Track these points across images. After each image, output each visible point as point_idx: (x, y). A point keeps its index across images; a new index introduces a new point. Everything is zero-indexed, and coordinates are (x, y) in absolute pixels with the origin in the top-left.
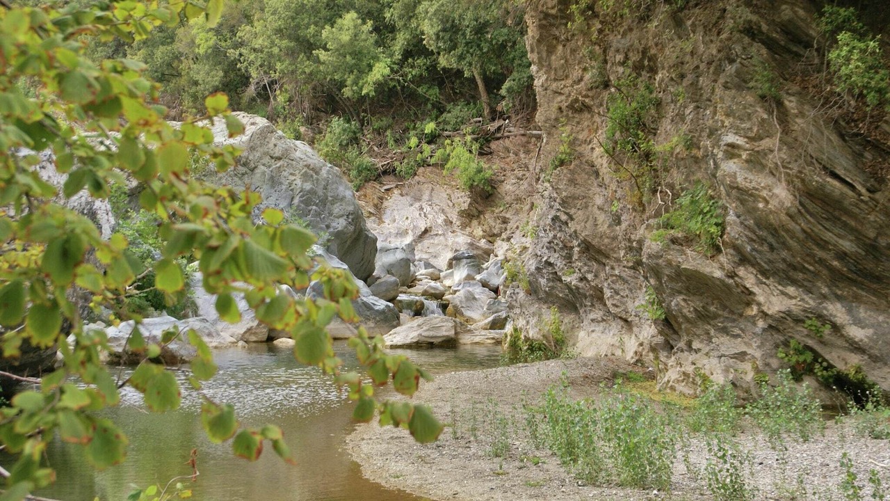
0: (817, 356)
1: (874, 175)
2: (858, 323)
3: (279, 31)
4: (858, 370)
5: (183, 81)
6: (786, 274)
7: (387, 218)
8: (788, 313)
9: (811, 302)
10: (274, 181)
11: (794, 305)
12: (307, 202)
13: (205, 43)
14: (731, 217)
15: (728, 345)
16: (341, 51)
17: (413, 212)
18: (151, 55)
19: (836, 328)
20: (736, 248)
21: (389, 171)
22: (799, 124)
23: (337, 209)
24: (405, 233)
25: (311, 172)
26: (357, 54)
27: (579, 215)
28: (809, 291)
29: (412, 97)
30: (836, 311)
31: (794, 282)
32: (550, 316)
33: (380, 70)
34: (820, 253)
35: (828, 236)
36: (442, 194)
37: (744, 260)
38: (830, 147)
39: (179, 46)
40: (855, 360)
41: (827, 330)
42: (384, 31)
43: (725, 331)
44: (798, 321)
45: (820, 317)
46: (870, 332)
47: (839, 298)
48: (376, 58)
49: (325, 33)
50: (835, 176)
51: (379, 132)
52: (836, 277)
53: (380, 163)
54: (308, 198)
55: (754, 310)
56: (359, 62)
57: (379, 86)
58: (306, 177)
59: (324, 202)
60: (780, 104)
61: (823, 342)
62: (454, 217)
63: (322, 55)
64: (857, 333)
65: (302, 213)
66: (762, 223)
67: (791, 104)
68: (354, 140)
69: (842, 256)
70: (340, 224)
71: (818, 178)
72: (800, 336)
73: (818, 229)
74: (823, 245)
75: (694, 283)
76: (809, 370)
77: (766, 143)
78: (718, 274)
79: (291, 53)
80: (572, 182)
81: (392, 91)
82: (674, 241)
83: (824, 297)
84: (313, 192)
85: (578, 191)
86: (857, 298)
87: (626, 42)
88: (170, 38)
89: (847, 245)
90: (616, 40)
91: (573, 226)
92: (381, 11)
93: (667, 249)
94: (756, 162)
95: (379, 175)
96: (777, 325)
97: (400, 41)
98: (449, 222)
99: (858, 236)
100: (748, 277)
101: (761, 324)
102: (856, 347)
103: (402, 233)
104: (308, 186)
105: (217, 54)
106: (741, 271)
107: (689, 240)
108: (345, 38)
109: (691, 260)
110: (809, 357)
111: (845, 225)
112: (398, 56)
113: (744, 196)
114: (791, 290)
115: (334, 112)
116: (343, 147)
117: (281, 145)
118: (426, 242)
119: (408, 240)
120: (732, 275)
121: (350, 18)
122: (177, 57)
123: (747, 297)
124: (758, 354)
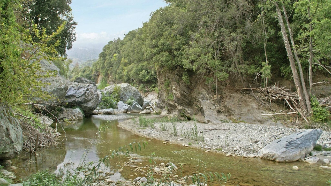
0: (184, 114)
1: (190, 92)
2: (189, 110)
3: (135, 72)
4: (189, 116)
5: (123, 79)
6: (180, 104)
7: (148, 97)
8: (181, 109)
9: (184, 108)
10: (130, 92)
11: (181, 108)
12: (134, 95)
13: (125, 74)
14: (174, 97)
15: (174, 113)
16: (142, 75)
17: (151, 96)
18: (119, 75)
19: (186, 111)
20: (175, 101)
21: (148, 91)
22: (181, 86)
23: (138, 96)
24: (150, 99)
25: (135, 91)
26: (144, 76)
27: (162, 97)
28: (183, 106)
29: (152, 81)
30: (187, 109)
31: (181, 105)
32: (159, 109)
33: (147, 78)
34: (184, 102)
35: (185, 100)
36: (155, 94)
37: (176, 102)
38: (185, 89)
39: (122, 74)
40: (189, 115)
41: (185, 111)
42: (148, 73)
43: (174, 111)
44: (182, 110)
45: (184, 109)
46: (190, 111)
47: (187, 107)
48: (147, 76)
49: (140, 73)
50: (185, 92)
51: (147, 86)
52: (186, 105)
53: (147, 90)
54: (134, 94)
55: (177, 109)
56: (145, 77)
57: (147, 80)
58: (134, 91)
59: (136, 95)
60: (179, 83)
61: (185, 113)
62: (156, 97)
63: (140, 76)
64: (189, 112)
65: (133, 96)
66: (177, 98)
67: (180, 83)
68: (144, 87)
69: (187, 102)
70: (138, 98)
71: (183, 92)
72: (182, 112)
73: (184, 99)
74: (184, 101)
75: (170, 105)
76: (183, 116)
77: (177, 88)
78: (173, 104)
79: (136, 75)
80: (161, 92)
81: (149, 80)
82: (168, 100)
83: (185, 107)
84: (135, 93)
85: (162, 94)
86: (189, 107)
87: (168, 75)
88: (121, 73)
89: (187, 101)
90: (167, 75)
91: (161, 98)
92: (148, 70)
93: (167, 101)
94: (176, 90)
95: (147, 92)
96: (180, 110)
97: (150, 74)
98: (155, 98)
99: (188, 100)
100: (176, 104)
101: (178, 110)
102: (189, 113)
103: (149, 99)
104: (134, 93)
105: (127, 75)
106: (175, 104)
107: (170, 100)
108: (143, 73)
109: (170, 102)
110: (183, 114)
111: (187, 98)
112: (150, 76)
113: (175, 94)
114: (181, 106)
115: (142, 83)
116: (143, 88)
117: (131, 87)
118: (152, 100)
119: (150, 100)
120: (174, 104)
121: (143, 71)
122: (122, 76)
123: (176, 107)
124: (177, 114)
